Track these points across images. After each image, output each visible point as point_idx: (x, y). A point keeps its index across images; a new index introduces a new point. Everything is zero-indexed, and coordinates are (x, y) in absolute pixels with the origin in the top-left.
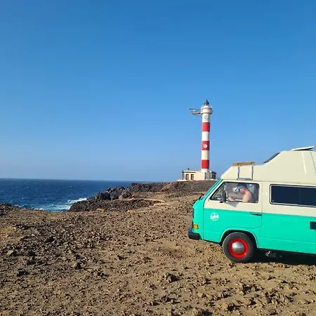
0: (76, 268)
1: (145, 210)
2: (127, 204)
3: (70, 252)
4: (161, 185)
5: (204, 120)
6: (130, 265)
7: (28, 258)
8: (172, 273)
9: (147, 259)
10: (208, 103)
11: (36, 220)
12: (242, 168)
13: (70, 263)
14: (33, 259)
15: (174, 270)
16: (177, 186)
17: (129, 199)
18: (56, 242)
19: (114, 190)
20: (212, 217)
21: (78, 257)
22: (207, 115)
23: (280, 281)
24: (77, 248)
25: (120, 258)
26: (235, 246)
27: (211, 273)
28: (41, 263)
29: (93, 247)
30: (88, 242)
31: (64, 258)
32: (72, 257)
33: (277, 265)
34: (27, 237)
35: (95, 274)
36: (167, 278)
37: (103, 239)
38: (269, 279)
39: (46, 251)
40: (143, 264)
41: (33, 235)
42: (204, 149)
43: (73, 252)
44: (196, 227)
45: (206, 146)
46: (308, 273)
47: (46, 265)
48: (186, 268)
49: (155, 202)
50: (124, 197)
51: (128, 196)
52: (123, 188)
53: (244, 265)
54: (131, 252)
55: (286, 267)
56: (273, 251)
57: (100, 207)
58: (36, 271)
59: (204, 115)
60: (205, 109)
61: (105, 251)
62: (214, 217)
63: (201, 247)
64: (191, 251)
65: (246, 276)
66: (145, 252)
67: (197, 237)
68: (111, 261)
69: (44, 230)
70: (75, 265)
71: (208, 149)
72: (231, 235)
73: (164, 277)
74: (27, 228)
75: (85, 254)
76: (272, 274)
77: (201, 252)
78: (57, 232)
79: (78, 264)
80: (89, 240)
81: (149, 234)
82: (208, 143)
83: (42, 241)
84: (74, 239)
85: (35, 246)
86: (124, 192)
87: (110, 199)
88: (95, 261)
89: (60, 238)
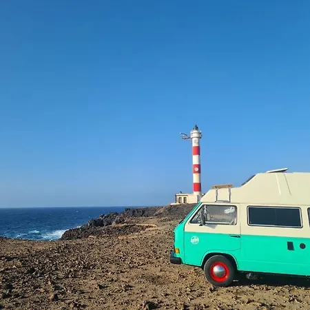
0: (53, 300)
1: (135, 235)
2: (120, 230)
3: (50, 283)
4: (155, 209)
5: (195, 144)
6: (109, 294)
7: (4, 291)
8: (151, 300)
9: (128, 287)
10: (197, 128)
11: (22, 251)
12: (219, 190)
13: (48, 295)
14: (10, 291)
15: (153, 298)
16: (170, 209)
17: (121, 225)
18: (36, 274)
19: (107, 217)
20: (192, 241)
21: (57, 288)
22: (197, 139)
23: (258, 304)
24: (58, 278)
25: (101, 287)
26: (216, 269)
27: (191, 299)
28: (17, 296)
29: (75, 277)
30: (70, 271)
31: (42, 290)
32: (51, 288)
33: (258, 288)
34: (7, 269)
35: (72, 306)
36: (145, 306)
37: (86, 268)
38: (248, 303)
39: (24, 283)
40: (124, 292)
41: (14, 266)
42: (195, 172)
43: (53, 283)
44: (177, 251)
45: (197, 169)
46: (288, 295)
47: (23, 297)
48: (167, 295)
49: (147, 227)
50: (117, 223)
51: (121, 222)
52: (117, 214)
53: (225, 289)
54: (113, 280)
55: (267, 289)
56: (253, 273)
57: (93, 234)
58: (11, 304)
59: (194, 139)
60: (194, 134)
61: (86, 281)
62: (195, 240)
63: (185, 272)
64: (174, 276)
65: (225, 301)
66: (127, 280)
67: (179, 261)
68: (90, 291)
69: (27, 261)
70: (52, 296)
71: (199, 172)
72: (211, 259)
73: (142, 305)
74: (9, 259)
75: (65, 285)
76: (251, 298)
77: (184, 277)
78: (40, 263)
79: (56, 296)
80: (72, 270)
81: (134, 260)
82: (199, 166)
83: (22, 273)
84: (57, 269)
85: (14, 278)
86: (118, 218)
87: (102, 225)
88: (74, 291)
89: (42, 269)
